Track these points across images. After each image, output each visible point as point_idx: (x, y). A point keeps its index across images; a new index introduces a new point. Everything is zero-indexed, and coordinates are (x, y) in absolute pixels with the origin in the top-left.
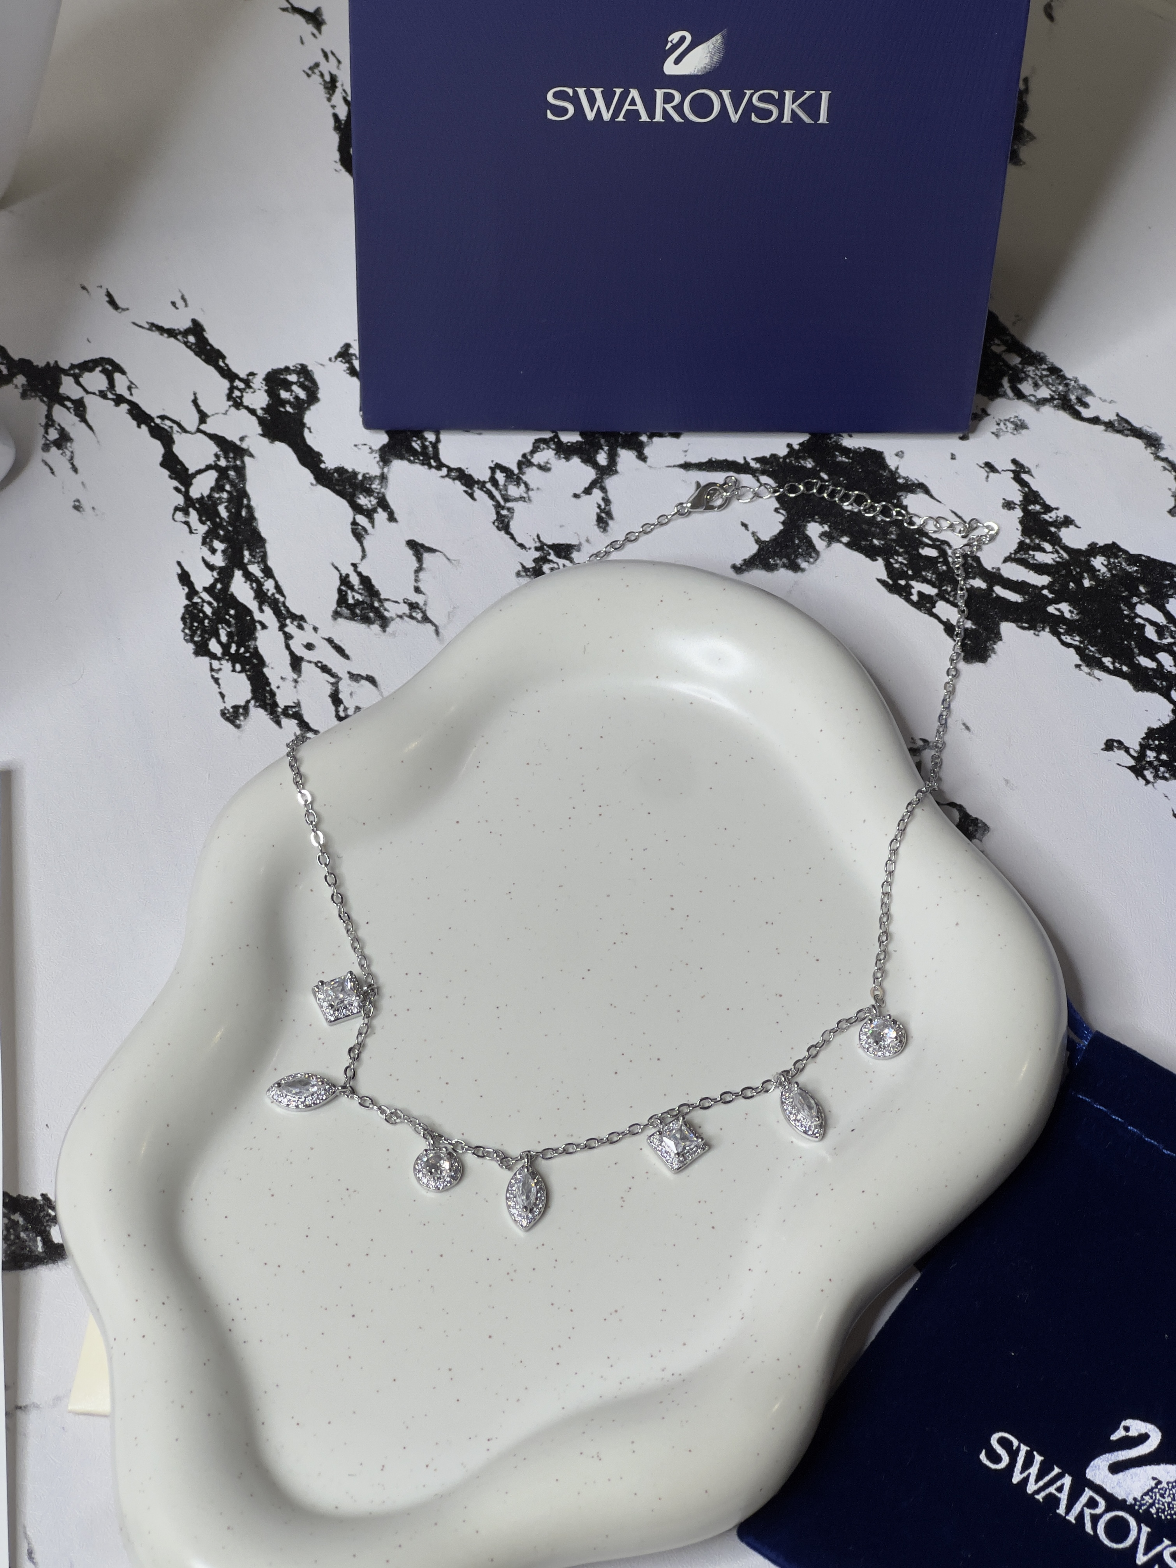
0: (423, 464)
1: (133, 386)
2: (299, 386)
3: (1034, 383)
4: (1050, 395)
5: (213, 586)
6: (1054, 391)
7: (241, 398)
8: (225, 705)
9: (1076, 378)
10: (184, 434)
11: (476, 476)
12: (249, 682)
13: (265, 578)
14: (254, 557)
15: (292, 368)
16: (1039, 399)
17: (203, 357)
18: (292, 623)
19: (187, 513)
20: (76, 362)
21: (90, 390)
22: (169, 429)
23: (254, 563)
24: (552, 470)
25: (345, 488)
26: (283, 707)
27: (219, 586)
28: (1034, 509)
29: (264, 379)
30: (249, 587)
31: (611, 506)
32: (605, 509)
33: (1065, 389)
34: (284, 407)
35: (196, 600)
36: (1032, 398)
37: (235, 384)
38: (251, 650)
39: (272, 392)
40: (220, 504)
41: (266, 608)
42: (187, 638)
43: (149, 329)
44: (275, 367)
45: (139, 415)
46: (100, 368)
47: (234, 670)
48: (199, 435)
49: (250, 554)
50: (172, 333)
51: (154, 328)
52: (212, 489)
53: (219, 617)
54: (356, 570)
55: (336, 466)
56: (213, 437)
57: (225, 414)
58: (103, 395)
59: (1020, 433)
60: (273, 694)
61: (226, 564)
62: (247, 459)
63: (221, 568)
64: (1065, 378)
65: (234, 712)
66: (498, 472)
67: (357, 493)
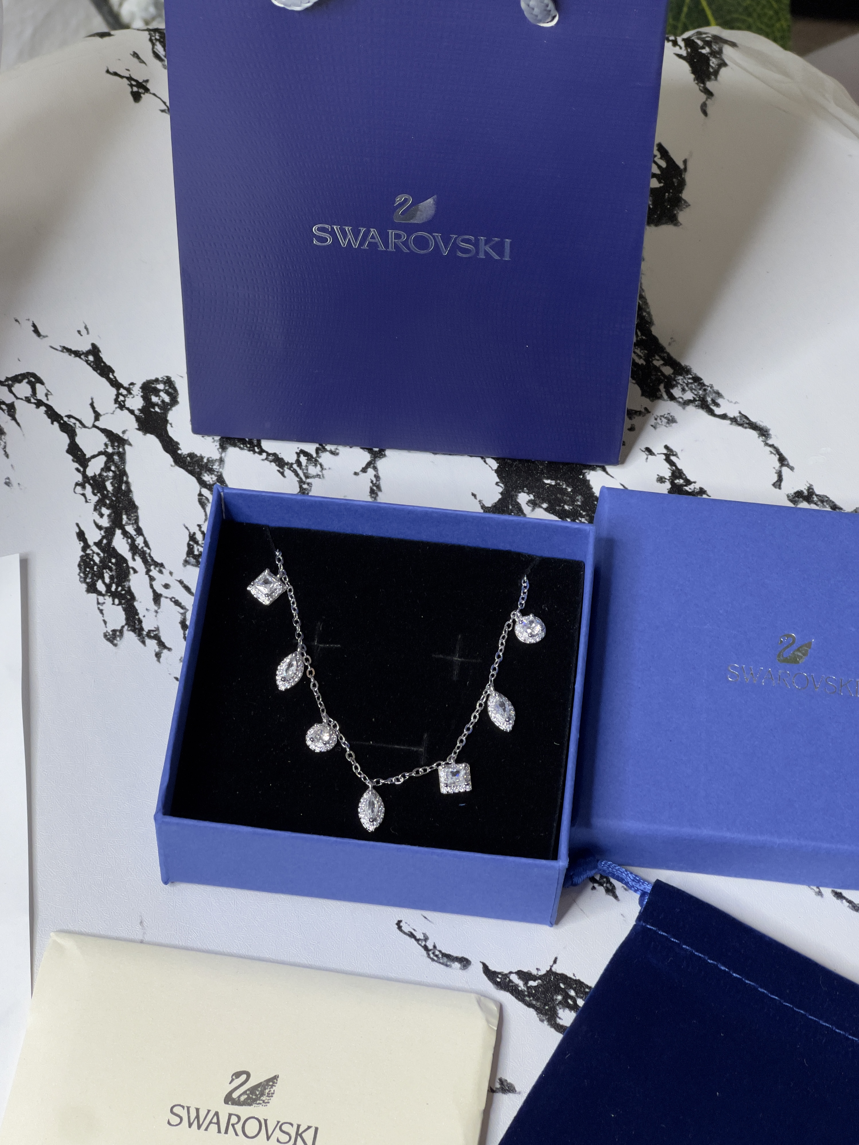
0: (249, 451)
1: (49, 393)
2: (165, 393)
3: (682, 389)
4: (693, 397)
5: (101, 541)
6: (695, 395)
7: (124, 401)
8: (107, 629)
9: (712, 385)
10: (84, 429)
11: (286, 460)
12: (123, 613)
13: (137, 536)
14: (130, 520)
15: (160, 379)
16: (685, 401)
17: (99, 371)
18: (155, 569)
19: (84, 487)
20: (10, 376)
21: (19, 397)
22: (73, 425)
23: (129, 524)
24: (340, 455)
25: (194, 469)
26: (147, 631)
27: (105, 541)
28: (679, 483)
29: (141, 388)
30: (126, 542)
31: (381, 481)
32: (376, 483)
33: (704, 393)
34: (154, 408)
35: (89, 551)
36: (680, 400)
37: (120, 392)
38: (126, 589)
39: (146, 398)
40: (107, 480)
41: (137, 558)
42: (82, 579)
43: (62, 351)
44: (149, 379)
45: (53, 415)
46: (26, 380)
47: (113, 604)
48: (94, 429)
49: (127, 518)
50: (77, 354)
51: (65, 350)
52: (102, 469)
53: (104, 565)
54: (200, 530)
55: (189, 452)
56: (104, 431)
57: (113, 413)
58: (27, 399)
59: (671, 426)
60: (140, 622)
61: (110, 525)
62: (127, 447)
63: (106, 528)
64: (704, 385)
65: (113, 634)
66: (302, 455)
67: (203, 472)
